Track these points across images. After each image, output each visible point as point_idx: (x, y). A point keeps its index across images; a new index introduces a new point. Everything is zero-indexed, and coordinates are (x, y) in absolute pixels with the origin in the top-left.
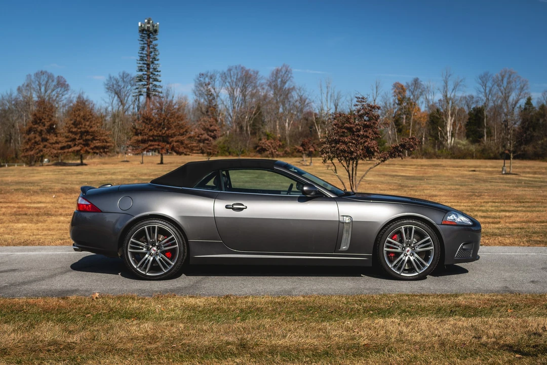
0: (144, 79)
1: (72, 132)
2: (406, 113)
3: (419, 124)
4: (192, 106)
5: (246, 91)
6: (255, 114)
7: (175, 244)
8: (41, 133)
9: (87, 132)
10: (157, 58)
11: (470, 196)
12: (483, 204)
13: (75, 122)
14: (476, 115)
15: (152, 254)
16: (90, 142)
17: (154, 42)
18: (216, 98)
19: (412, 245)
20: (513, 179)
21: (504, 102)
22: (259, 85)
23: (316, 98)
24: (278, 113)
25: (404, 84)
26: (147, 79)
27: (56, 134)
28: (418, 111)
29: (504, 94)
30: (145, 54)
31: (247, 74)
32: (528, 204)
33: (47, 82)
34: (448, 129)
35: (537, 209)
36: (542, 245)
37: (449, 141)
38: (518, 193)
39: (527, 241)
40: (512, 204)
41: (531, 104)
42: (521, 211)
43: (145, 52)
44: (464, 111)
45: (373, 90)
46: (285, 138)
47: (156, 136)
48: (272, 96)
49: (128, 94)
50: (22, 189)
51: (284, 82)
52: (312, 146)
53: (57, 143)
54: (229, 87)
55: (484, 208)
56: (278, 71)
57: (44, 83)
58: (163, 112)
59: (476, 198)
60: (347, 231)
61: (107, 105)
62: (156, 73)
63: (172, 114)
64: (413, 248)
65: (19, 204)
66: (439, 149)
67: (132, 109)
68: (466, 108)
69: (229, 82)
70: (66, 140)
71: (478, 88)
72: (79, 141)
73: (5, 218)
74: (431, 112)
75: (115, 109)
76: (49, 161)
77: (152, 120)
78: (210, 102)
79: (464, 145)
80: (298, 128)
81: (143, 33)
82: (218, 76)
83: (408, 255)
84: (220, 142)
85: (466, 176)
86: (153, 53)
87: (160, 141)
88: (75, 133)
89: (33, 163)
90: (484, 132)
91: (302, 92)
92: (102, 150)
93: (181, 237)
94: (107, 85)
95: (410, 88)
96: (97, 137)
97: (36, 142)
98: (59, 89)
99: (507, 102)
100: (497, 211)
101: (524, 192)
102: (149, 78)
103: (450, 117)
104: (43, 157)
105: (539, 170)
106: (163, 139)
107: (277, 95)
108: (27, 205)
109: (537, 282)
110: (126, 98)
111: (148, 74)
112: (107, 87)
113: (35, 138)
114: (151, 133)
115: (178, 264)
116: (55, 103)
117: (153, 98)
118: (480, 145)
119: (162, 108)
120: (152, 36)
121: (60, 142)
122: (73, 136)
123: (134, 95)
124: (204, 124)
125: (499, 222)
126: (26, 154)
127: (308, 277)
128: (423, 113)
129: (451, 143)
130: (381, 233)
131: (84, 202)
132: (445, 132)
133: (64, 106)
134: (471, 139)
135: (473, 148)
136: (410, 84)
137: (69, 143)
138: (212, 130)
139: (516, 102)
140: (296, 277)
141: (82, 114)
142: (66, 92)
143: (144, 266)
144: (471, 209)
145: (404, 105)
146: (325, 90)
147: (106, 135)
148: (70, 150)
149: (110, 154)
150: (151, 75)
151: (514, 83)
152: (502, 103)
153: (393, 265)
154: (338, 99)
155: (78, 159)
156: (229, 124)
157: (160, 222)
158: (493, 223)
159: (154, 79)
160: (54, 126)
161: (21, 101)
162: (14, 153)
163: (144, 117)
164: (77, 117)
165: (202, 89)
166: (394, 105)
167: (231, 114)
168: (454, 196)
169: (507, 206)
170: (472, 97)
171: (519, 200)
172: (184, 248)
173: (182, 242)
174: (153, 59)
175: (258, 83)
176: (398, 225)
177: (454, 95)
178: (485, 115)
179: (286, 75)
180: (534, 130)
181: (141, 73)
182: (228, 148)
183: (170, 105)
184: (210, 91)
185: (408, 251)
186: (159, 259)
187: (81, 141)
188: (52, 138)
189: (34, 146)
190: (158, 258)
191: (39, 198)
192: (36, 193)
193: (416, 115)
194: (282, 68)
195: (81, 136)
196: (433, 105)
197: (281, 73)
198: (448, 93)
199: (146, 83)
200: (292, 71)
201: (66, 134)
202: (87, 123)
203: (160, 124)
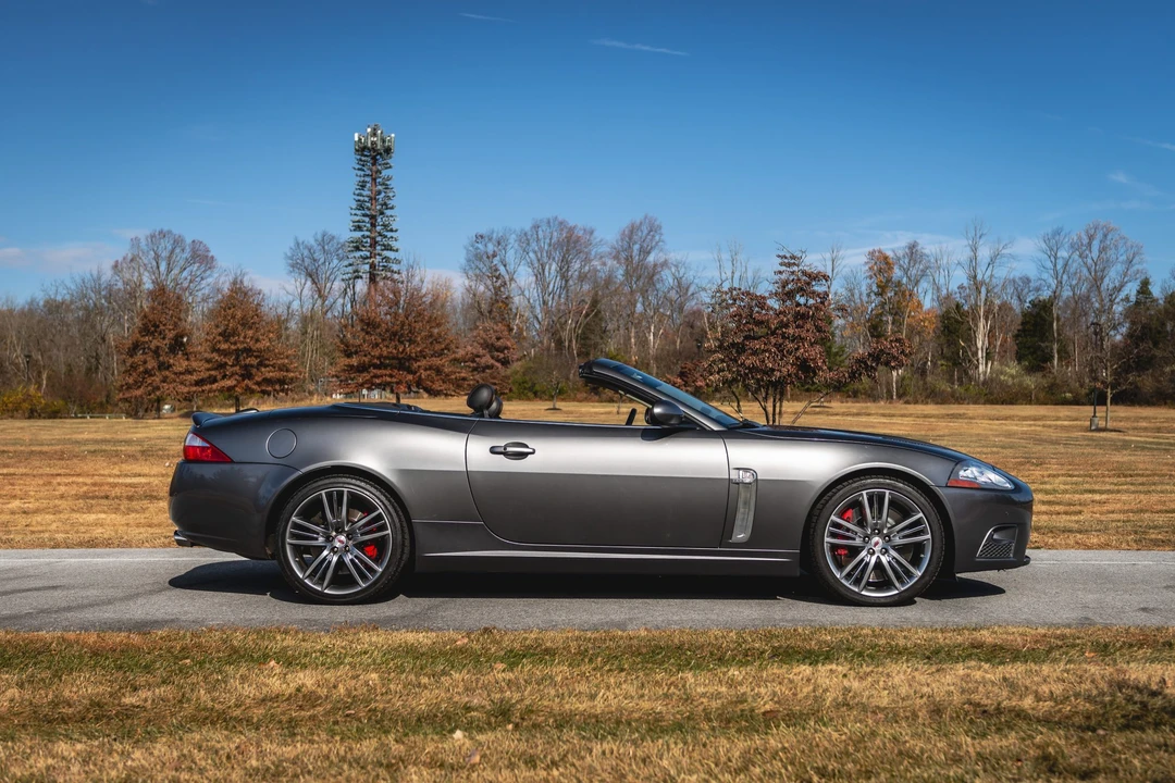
0: (364, 246)
1: (218, 351)
2: (894, 312)
3: (919, 333)
4: (460, 300)
5: (568, 270)
6: (587, 315)
7: (383, 527)
8: (156, 352)
9: (248, 351)
10: (391, 203)
11: (1021, 464)
12: (1046, 479)
13: (225, 331)
14: (1037, 316)
15: (337, 549)
16: (254, 371)
17: (385, 173)
18: (508, 283)
19: (885, 532)
20: (1112, 440)
21: (1094, 289)
22: (595, 257)
24: (633, 313)
25: (890, 254)
26: (370, 246)
27: (187, 354)
28: (918, 307)
29: (1093, 274)
30: (367, 196)
31: (571, 236)
32: (1140, 480)
33: (172, 252)
34: (979, 345)
35: (1159, 488)
36: (1167, 548)
37: (981, 368)
38: (1120, 460)
39: (1135, 541)
40: (1107, 479)
41: (1150, 293)
42: (1127, 491)
43: (366, 193)
44: (1011, 309)
46: (648, 364)
47: (386, 358)
48: (622, 278)
49: (332, 277)
50: (105, 451)
51: (645, 252)
53: (189, 372)
54: (535, 262)
55: (1048, 487)
56: (633, 229)
57: (165, 254)
58: (400, 311)
60: (746, 503)
61: (291, 298)
62: (389, 234)
63: (420, 314)
64: (887, 538)
65: (96, 477)
66: (961, 384)
67: (340, 305)
68: (1015, 303)
69: (535, 252)
70: (207, 366)
71: (1040, 261)
72: (231, 369)
73: (63, 504)
74: (944, 309)
75: (308, 306)
76: (173, 410)
77: (379, 325)
78: (497, 290)
79: (1013, 377)
80: (674, 343)
81: (363, 155)
82: (512, 239)
83: (876, 553)
84: (516, 372)
85: (1014, 434)
86: (383, 194)
87: (395, 368)
88: (225, 353)
89: (141, 414)
90: (1052, 349)
91: (682, 271)
92: (277, 387)
93: (398, 514)
94: (291, 258)
95: (901, 262)
96: (268, 360)
97: (146, 372)
98: (195, 267)
99: (1099, 288)
100: (1075, 492)
101: (1133, 458)
102: (374, 244)
103: (982, 320)
104: (160, 401)
105: (1166, 425)
106: (400, 363)
107: (631, 276)
108: (111, 480)
109: (1153, 609)
110: (329, 285)
111: (373, 236)
112: (290, 261)
113: (145, 362)
114: (376, 352)
115: (391, 569)
116: (187, 294)
117: (381, 284)
118: (1044, 376)
119: (399, 302)
120: (380, 161)
121: (195, 370)
122: (222, 359)
123: (344, 277)
124: (484, 336)
125: (1080, 512)
126: (127, 395)
127: (664, 600)
128: (928, 312)
129: (985, 372)
130: (819, 506)
131: (198, 442)
132: (974, 349)
133: (205, 300)
134: (1026, 363)
135: (1030, 381)
136: (900, 254)
137: (213, 373)
138: (500, 347)
139: (1119, 289)
140: (641, 600)
141: (239, 314)
142: (208, 272)
143: (319, 574)
145: (889, 295)
146: (728, 267)
147: (287, 357)
148: (214, 386)
149: (296, 396)
150: (379, 239)
151: (1113, 251)
152: (1089, 290)
153: (844, 573)
155: (231, 406)
156: (534, 337)
157: (354, 481)
158: (1066, 513)
159: (384, 245)
160: (185, 340)
161: (119, 290)
162: (104, 393)
163: (362, 321)
164: (229, 321)
165: (481, 265)
166: (868, 295)
167: (540, 316)
169: (1095, 483)
170: (1027, 280)
171: (1122, 472)
172: (403, 537)
173: (398, 525)
174: (382, 205)
175: (593, 253)
176: (854, 488)
177: (992, 276)
178: (1055, 316)
179: (649, 237)
180: (1156, 344)
181: (358, 234)
182: (534, 385)
183: (415, 296)
184: (496, 270)
185: (876, 544)
186: (352, 560)
187: (236, 368)
188: (180, 364)
189: (144, 378)
190: (348, 558)
191: (136, 468)
192: (132, 457)
193: (913, 317)
194: (641, 223)
195: (237, 359)
196: (948, 297)
197: (640, 234)
198: (979, 271)
199: (368, 254)
200: (663, 231)
201: (206, 355)
202: (250, 333)
203: (395, 334)
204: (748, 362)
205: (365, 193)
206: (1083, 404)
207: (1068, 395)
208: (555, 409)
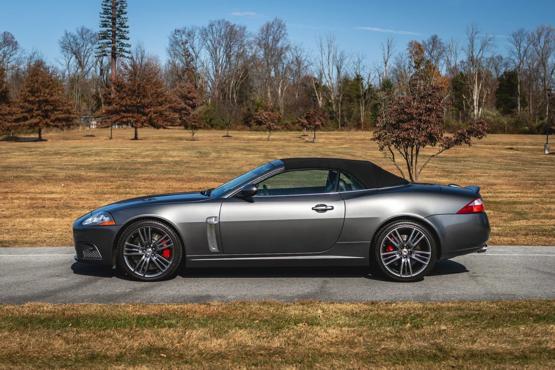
0: (108, 36)
1: (29, 102)
4: (164, 69)
5: (230, 51)
6: (242, 78)
9: (47, 102)
10: (125, 10)
11: (534, 184)
12: (552, 195)
13: (32, 89)
14: (509, 81)
16: (50, 113)
18: (195, 59)
21: (542, 65)
23: (315, 59)
24: (269, 77)
25: (421, 43)
26: (112, 36)
28: (438, 75)
29: (541, 56)
30: (110, 6)
31: (232, 30)
34: (475, 98)
37: (476, 112)
44: (492, 76)
45: (384, 50)
46: (279, 108)
47: (129, 106)
48: (262, 57)
49: (88, 54)
51: (276, 41)
52: (318, 118)
53: (10, 114)
54: (211, 46)
56: (268, 27)
58: (137, 78)
59: (541, 187)
61: (63, 68)
62: (124, 29)
63: (149, 80)
65: (29, 194)
66: (463, 121)
67: (93, 71)
68: (494, 74)
69: (211, 41)
70: (22, 110)
71: (511, 48)
72: (36, 112)
74: (454, 76)
75: (73, 71)
77: (125, 87)
78: (188, 64)
79: (494, 117)
80: (294, 96)
82: (197, 33)
84: (200, 113)
86: (119, 5)
87: (135, 112)
88: (32, 103)
90: (517, 101)
91: (299, 52)
92: (64, 123)
94: (62, 43)
95: (428, 47)
96: (58, 107)
98: (6, 48)
99: (544, 64)
102: (114, 35)
103: (476, 83)
106: (138, 110)
107: (268, 55)
108: (39, 196)
110: (86, 59)
111: (114, 30)
112: (62, 45)
114: (123, 103)
117: (119, 58)
118: (512, 117)
121: (14, 113)
122: (30, 106)
123: (96, 55)
124: (181, 91)
128: (445, 77)
129: (478, 114)
132: (471, 101)
134: (502, 109)
135: (505, 120)
136: (427, 43)
137: (25, 114)
138: (190, 97)
141: (40, 79)
142: (14, 52)
144: (542, 201)
145: (422, 68)
146: (326, 50)
147: (70, 105)
148: (27, 123)
150: (117, 32)
152: (538, 66)
154: (341, 60)
155: (34, 133)
156: (209, 91)
159: (120, 36)
164: (34, 83)
165: (178, 48)
166: (409, 68)
167: (214, 79)
168: (516, 185)
170: (500, 58)
174: (119, 12)
175: (245, 42)
177: (482, 57)
178: (519, 81)
179: (278, 32)
181: (105, 29)
182: (211, 120)
184: (188, 51)
187: (39, 112)
188: (4, 109)
191: (47, 188)
192: (40, 181)
193: (436, 81)
194: (273, 23)
195: (39, 106)
196: (455, 68)
197: (272, 29)
198: (474, 54)
199: (111, 41)
200: (286, 28)
201: (21, 104)
202: (47, 91)
203: (134, 92)
204: (401, 135)
205: (109, 4)
206: (535, 134)
207: (527, 128)
208: (227, 136)
